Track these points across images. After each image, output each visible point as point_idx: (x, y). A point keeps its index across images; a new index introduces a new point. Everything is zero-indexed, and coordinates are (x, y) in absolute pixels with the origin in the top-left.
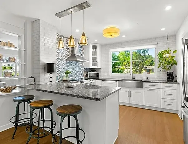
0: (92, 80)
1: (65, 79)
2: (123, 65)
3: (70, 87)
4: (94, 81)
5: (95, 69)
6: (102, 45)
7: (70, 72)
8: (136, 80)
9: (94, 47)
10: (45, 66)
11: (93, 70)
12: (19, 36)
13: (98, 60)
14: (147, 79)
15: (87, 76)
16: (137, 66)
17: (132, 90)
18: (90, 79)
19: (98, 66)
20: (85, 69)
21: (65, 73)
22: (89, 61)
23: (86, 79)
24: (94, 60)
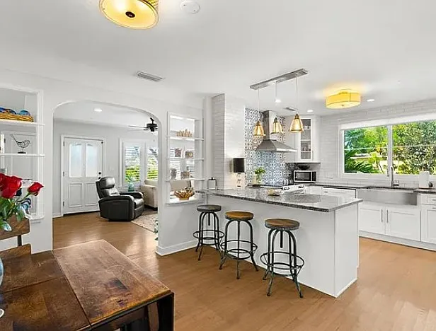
0: (302, 185)
1: (255, 182)
2: (375, 150)
3: (276, 195)
4: (306, 188)
5: (308, 165)
6: (321, 117)
7: (264, 172)
8: (400, 189)
9: (307, 122)
10: (230, 162)
11: (303, 167)
12: (196, 121)
13: (314, 146)
14: (431, 185)
15: (291, 177)
16: (417, 153)
17: (391, 209)
18: (297, 183)
19: (314, 158)
20: (288, 164)
21: (256, 173)
22: (296, 151)
23: (289, 184)
24: (305, 147)
